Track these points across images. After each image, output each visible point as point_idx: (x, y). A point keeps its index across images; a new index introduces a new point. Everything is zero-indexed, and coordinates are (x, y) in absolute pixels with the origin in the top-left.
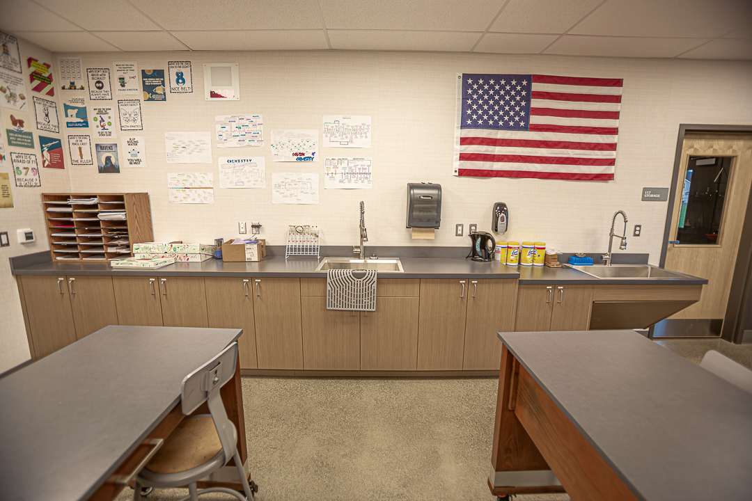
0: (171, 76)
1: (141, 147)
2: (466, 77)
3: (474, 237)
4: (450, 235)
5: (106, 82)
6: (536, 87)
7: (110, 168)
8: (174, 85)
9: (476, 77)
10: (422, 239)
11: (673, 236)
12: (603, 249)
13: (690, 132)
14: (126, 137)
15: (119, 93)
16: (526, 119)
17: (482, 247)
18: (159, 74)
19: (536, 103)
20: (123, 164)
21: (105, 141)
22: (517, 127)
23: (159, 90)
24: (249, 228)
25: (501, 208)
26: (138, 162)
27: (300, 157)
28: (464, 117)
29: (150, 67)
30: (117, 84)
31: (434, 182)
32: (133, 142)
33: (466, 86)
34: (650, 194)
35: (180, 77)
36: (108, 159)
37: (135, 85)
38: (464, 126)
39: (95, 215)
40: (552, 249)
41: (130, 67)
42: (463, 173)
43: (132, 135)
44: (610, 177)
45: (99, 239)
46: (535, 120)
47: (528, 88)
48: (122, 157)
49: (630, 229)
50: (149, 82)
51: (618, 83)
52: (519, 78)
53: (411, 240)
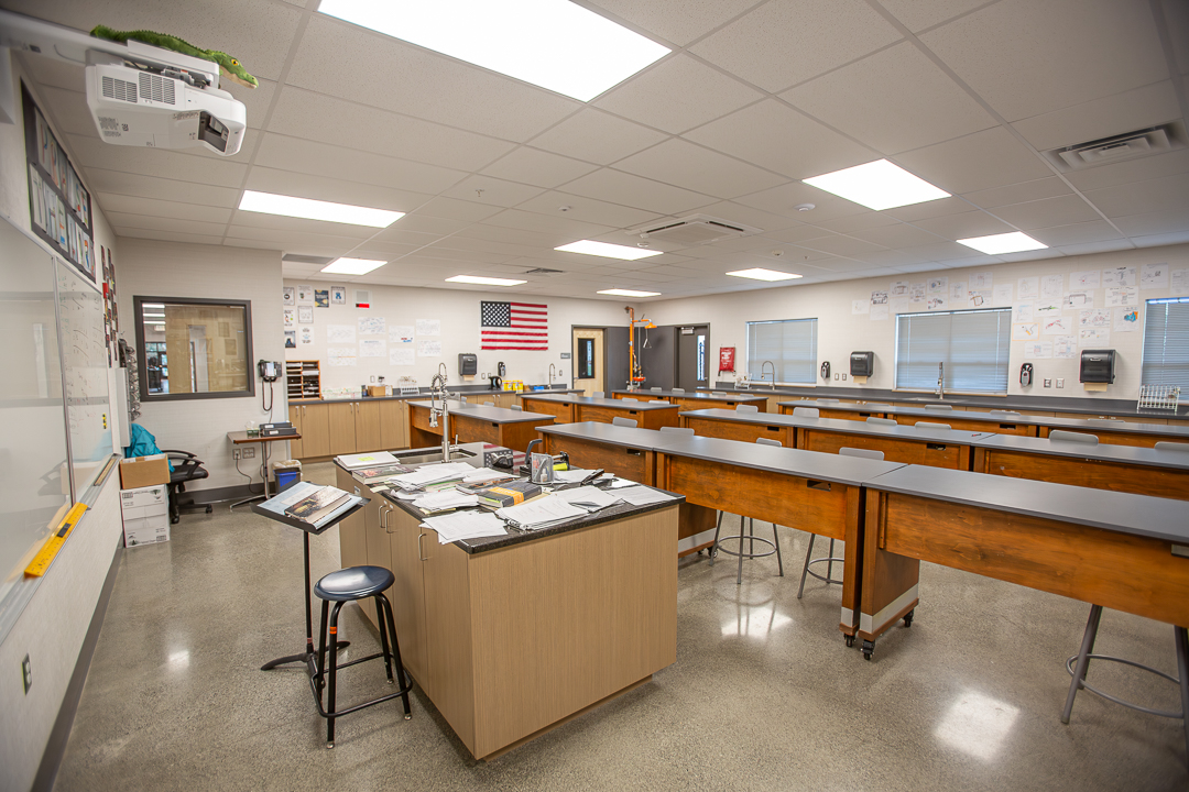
0: (332, 295)
1: (311, 333)
2: (482, 302)
3: (492, 379)
4: (480, 379)
5: (291, 295)
6: (513, 308)
7: (290, 345)
8: (334, 299)
9: (487, 303)
10: (468, 381)
11: (576, 375)
12: (547, 383)
13: (575, 327)
14: (302, 327)
15: (299, 301)
16: (509, 322)
17: (495, 385)
18: (326, 293)
19: (513, 315)
20: (299, 343)
21: (288, 329)
22: (505, 326)
23: (325, 302)
24: (377, 378)
25: (501, 365)
26: (309, 341)
27: (405, 339)
28: (483, 321)
29: (320, 289)
30: (299, 297)
31: (472, 353)
32: (306, 330)
33: (482, 307)
34: (564, 356)
35: (338, 295)
36: (289, 340)
37: (310, 297)
38: (483, 325)
39: (299, 373)
40: (526, 384)
41: (308, 288)
42: (483, 348)
43: (306, 326)
44: (546, 348)
45: (300, 387)
46: (513, 322)
47: (509, 308)
48: (298, 339)
49: (557, 373)
50: (318, 297)
51: (545, 306)
52: (505, 304)
53: (462, 381)
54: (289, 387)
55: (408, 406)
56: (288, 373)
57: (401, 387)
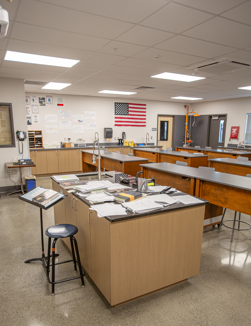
0: (47, 100)
1: (38, 118)
2: (115, 103)
3: (119, 140)
4: (114, 140)
5: (29, 100)
6: (130, 106)
7: (29, 123)
8: (48, 102)
9: (117, 103)
10: (108, 141)
11: (159, 139)
12: (145, 142)
13: (159, 116)
14: (34, 115)
15: (32, 103)
16: (128, 113)
17: (121, 143)
18: (44, 99)
19: (130, 109)
20: (33, 123)
21: (28, 116)
22: (126, 115)
23: (43, 103)
24: (67, 139)
25: (124, 133)
26: (37, 122)
27: (79, 121)
28: (116, 112)
29: (41, 97)
30: (32, 101)
31: (110, 128)
32: (36, 117)
33: (115, 105)
34: (153, 129)
35: (49, 100)
36: (28, 121)
37: (37, 101)
38: (115, 114)
39: (33, 136)
40: (135, 142)
41: (35, 97)
42: (116, 125)
43: (36, 115)
44: (145, 126)
45: (34, 143)
46: (130, 113)
47: (128, 106)
48: (32, 121)
49: (150, 138)
50: (41, 100)
51: (145, 105)
52: (126, 104)
53: (105, 141)
54: (30, 143)
55: (81, 152)
56: (29, 136)
57: (78, 143)
